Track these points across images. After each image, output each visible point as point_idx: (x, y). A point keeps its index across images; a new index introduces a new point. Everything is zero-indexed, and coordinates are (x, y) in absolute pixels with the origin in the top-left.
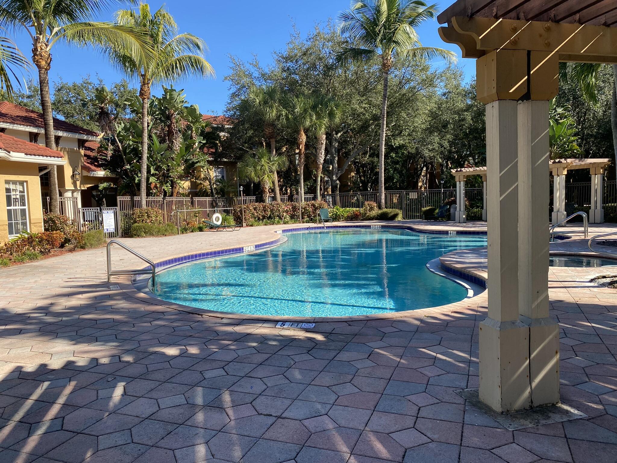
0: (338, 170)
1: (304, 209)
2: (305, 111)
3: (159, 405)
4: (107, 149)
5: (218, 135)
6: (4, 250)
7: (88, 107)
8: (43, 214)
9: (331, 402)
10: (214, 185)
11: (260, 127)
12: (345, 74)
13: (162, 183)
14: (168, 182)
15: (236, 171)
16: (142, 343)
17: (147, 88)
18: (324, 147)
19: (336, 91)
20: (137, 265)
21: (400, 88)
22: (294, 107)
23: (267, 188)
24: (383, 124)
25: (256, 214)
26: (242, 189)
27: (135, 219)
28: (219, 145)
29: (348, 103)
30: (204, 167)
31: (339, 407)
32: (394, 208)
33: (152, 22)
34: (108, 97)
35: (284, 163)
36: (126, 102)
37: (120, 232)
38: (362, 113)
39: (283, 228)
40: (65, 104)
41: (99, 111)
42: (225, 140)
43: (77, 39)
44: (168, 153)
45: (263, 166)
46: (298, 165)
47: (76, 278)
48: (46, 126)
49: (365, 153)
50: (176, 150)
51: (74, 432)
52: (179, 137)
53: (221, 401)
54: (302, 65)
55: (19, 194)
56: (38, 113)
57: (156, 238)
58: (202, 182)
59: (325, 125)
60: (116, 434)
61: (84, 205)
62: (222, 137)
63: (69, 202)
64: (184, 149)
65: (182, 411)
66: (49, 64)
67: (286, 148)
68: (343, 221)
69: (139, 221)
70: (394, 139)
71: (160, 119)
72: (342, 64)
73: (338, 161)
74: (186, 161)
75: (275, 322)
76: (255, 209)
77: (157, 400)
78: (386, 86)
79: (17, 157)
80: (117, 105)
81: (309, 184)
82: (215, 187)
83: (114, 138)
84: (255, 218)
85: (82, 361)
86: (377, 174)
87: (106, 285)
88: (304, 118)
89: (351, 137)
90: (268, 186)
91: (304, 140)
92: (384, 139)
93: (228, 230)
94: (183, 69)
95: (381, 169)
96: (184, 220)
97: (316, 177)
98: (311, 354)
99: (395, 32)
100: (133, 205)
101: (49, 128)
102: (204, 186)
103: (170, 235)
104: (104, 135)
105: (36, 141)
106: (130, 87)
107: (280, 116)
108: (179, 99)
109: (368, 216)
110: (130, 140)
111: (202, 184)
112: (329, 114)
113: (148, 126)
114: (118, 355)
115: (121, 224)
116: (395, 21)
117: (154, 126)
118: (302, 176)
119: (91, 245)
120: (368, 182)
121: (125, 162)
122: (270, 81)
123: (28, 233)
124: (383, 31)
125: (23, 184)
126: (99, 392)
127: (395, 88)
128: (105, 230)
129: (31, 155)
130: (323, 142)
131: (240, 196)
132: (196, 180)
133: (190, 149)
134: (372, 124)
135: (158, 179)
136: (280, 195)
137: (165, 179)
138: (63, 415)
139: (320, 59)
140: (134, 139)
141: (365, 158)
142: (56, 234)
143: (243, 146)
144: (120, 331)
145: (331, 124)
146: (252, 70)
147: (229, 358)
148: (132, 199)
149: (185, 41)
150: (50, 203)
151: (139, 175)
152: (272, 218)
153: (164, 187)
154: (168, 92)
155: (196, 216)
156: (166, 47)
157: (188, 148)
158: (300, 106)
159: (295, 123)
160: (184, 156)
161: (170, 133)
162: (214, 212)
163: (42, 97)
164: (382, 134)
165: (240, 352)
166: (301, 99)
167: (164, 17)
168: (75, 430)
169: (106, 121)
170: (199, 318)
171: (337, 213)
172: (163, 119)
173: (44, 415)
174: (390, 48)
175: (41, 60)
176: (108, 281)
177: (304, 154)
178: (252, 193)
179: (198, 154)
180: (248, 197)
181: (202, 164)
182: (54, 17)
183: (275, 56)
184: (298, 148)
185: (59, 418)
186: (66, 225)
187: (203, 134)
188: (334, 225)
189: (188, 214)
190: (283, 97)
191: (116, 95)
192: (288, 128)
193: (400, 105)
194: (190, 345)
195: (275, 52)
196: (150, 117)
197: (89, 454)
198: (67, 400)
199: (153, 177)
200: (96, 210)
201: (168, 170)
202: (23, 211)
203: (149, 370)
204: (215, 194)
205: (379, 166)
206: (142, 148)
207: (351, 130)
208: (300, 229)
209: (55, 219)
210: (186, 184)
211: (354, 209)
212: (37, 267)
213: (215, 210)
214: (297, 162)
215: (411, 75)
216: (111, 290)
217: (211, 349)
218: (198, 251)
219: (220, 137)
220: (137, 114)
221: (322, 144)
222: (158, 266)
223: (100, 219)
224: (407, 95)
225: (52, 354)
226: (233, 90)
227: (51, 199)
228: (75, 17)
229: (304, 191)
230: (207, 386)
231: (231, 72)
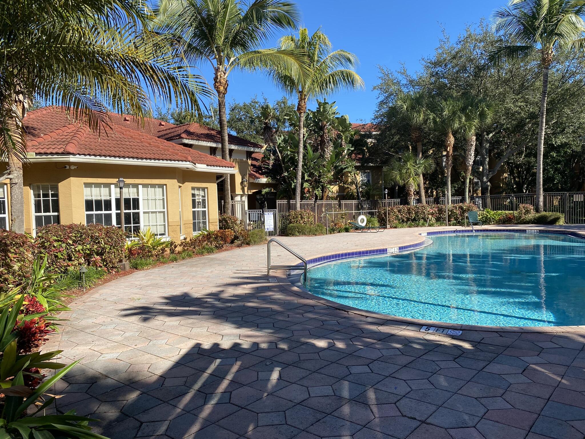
0: (489, 171)
1: (451, 211)
2: (454, 113)
3: (309, 393)
4: (269, 159)
5: (366, 141)
6: (189, 244)
7: (255, 123)
8: (219, 215)
9: (480, 415)
10: (360, 189)
11: (406, 132)
12: (498, 73)
13: (314, 188)
14: (319, 187)
15: (381, 175)
16: (295, 333)
17: (303, 103)
18: (473, 148)
19: (487, 91)
20: (292, 261)
21: (563, 83)
22: (442, 110)
23: (412, 190)
24: (542, 122)
25: (400, 216)
26: (387, 192)
27: (291, 220)
28: (366, 151)
29: (501, 103)
30: (352, 172)
31: (488, 421)
32: (555, 211)
33: (310, 44)
34: (271, 114)
35: (430, 165)
36: (285, 117)
37: (278, 231)
38: (517, 112)
39: (427, 230)
40: (236, 121)
41: (263, 126)
42: (372, 146)
43: (248, 65)
44: (320, 160)
45: (408, 169)
46: (445, 167)
47: (242, 270)
48: (222, 142)
49: (520, 153)
50: (326, 158)
51: (239, 407)
52: (330, 146)
53: (366, 397)
54: (452, 69)
55: (201, 198)
56: (217, 130)
57: (308, 237)
58: (349, 186)
59: (475, 127)
60: (273, 414)
61: (249, 208)
62: (369, 144)
63: (238, 204)
64: (334, 156)
65: (330, 401)
66: (226, 89)
67: (433, 150)
68: (494, 224)
69: (294, 221)
70: (555, 137)
71: (314, 130)
72: (495, 64)
73: (489, 163)
74: (336, 167)
75: (419, 326)
76: (399, 211)
77: (307, 388)
78: (545, 82)
79: (201, 167)
80: (278, 120)
81: (457, 186)
82: (361, 190)
83: (276, 149)
84: (399, 220)
85: (246, 344)
86: (534, 175)
87: (266, 278)
88: (453, 120)
89: (504, 138)
90: (413, 189)
91: (453, 142)
92: (543, 138)
93: (372, 231)
94: (335, 83)
95: (540, 170)
96: (332, 222)
97: (465, 178)
98: (458, 362)
99: (558, 24)
100: (290, 207)
101: (225, 142)
102: (350, 190)
103: (320, 235)
104: (267, 147)
105: (215, 154)
106: (289, 103)
107: (427, 120)
108: (331, 111)
109: (523, 219)
110: (288, 150)
111: (349, 188)
112: (479, 114)
113: (304, 137)
114: (274, 341)
115: (278, 224)
116: (558, 12)
117: (308, 137)
118: (450, 179)
119: (255, 242)
120: (524, 183)
121: (284, 170)
122: (417, 87)
123: (207, 231)
124: (544, 25)
125: (205, 190)
126: (259, 373)
127: (557, 83)
128: (266, 229)
129: (211, 166)
130: (472, 143)
131: (385, 198)
132: (344, 185)
133: (340, 156)
134: (529, 123)
135: (311, 184)
136: (426, 197)
137: (316, 184)
138: (230, 390)
139: (471, 60)
140: (292, 150)
141: (520, 158)
142: (228, 232)
143: (389, 151)
144: (277, 320)
145: (482, 125)
146: (400, 77)
147: (374, 357)
148: (289, 202)
149: (338, 57)
150: (224, 205)
151: (295, 181)
152: (416, 221)
153: (316, 192)
154: (322, 105)
155: (343, 218)
156: (321, 65)
157: (338, 155)
158: (448, 109)
159: (443, 126)
160: (334, 163)
161: (322, 143)
162: (360, 214)
163: (220, 117)
164: (541, 133)
165: (384, 352)
166: (450, 102)
167: (319, 38)
168: (240, 405)
169: (269, 134)
170: (345, 314)
171: (487, 215)
172: (316, 130)
173: (216, 388)
174: (552, 41)
175: (220, 86)
176: (268, 274)
177: (452, 156)
178: (397, 195)
179: (347, 160)
180: (392, 200)
181: (350, 169)
182: (231, 49)
183: (423, 62)
184: (446, 150)
185: (227, 392)
186: (236, 224)
187: (352, 142)
188: (484, 229)
189: (336, 216)
190: (431, 102)
191: (278, 111)
192: (435, 131)
193: (563, 101)
194: (337, 339)
195: (423, 59)
196: (305, 129)
197: (251, 428)
198: (234, 377)
199: (307, 183)
200: (259, 212)
201: (320, 176)
202: (204, 212)
203: (301, 359)
204: (360, 197)
205: (536, 166)
206: (298, 157)
207: (504, 129)
208: (446, 231)
209: (227, 219)
210: (335, 189)
211: (507, 212)
212: (212, 259)
213: (360, 212)
214: (444, 163)
215: (577, 68)
216: (270, 283)
217: (357, 346)
218: (344, 250)
219: (367, 143)
220: (295, 127)
221: (472, 145)
222: (309, 263)
223: (262, 219)
224: (572, 89)
225: (223, 336)
226: (382, 98)
227: (225, 202)
228: (247, 47)
229: (451, 193)
230: (353, 381)
231: (380, 82)
